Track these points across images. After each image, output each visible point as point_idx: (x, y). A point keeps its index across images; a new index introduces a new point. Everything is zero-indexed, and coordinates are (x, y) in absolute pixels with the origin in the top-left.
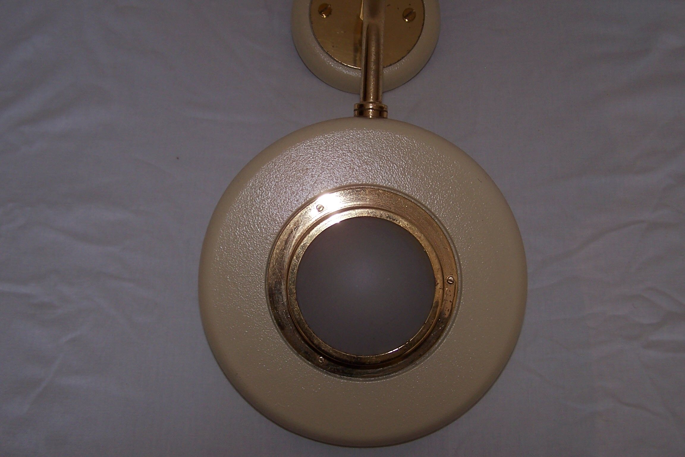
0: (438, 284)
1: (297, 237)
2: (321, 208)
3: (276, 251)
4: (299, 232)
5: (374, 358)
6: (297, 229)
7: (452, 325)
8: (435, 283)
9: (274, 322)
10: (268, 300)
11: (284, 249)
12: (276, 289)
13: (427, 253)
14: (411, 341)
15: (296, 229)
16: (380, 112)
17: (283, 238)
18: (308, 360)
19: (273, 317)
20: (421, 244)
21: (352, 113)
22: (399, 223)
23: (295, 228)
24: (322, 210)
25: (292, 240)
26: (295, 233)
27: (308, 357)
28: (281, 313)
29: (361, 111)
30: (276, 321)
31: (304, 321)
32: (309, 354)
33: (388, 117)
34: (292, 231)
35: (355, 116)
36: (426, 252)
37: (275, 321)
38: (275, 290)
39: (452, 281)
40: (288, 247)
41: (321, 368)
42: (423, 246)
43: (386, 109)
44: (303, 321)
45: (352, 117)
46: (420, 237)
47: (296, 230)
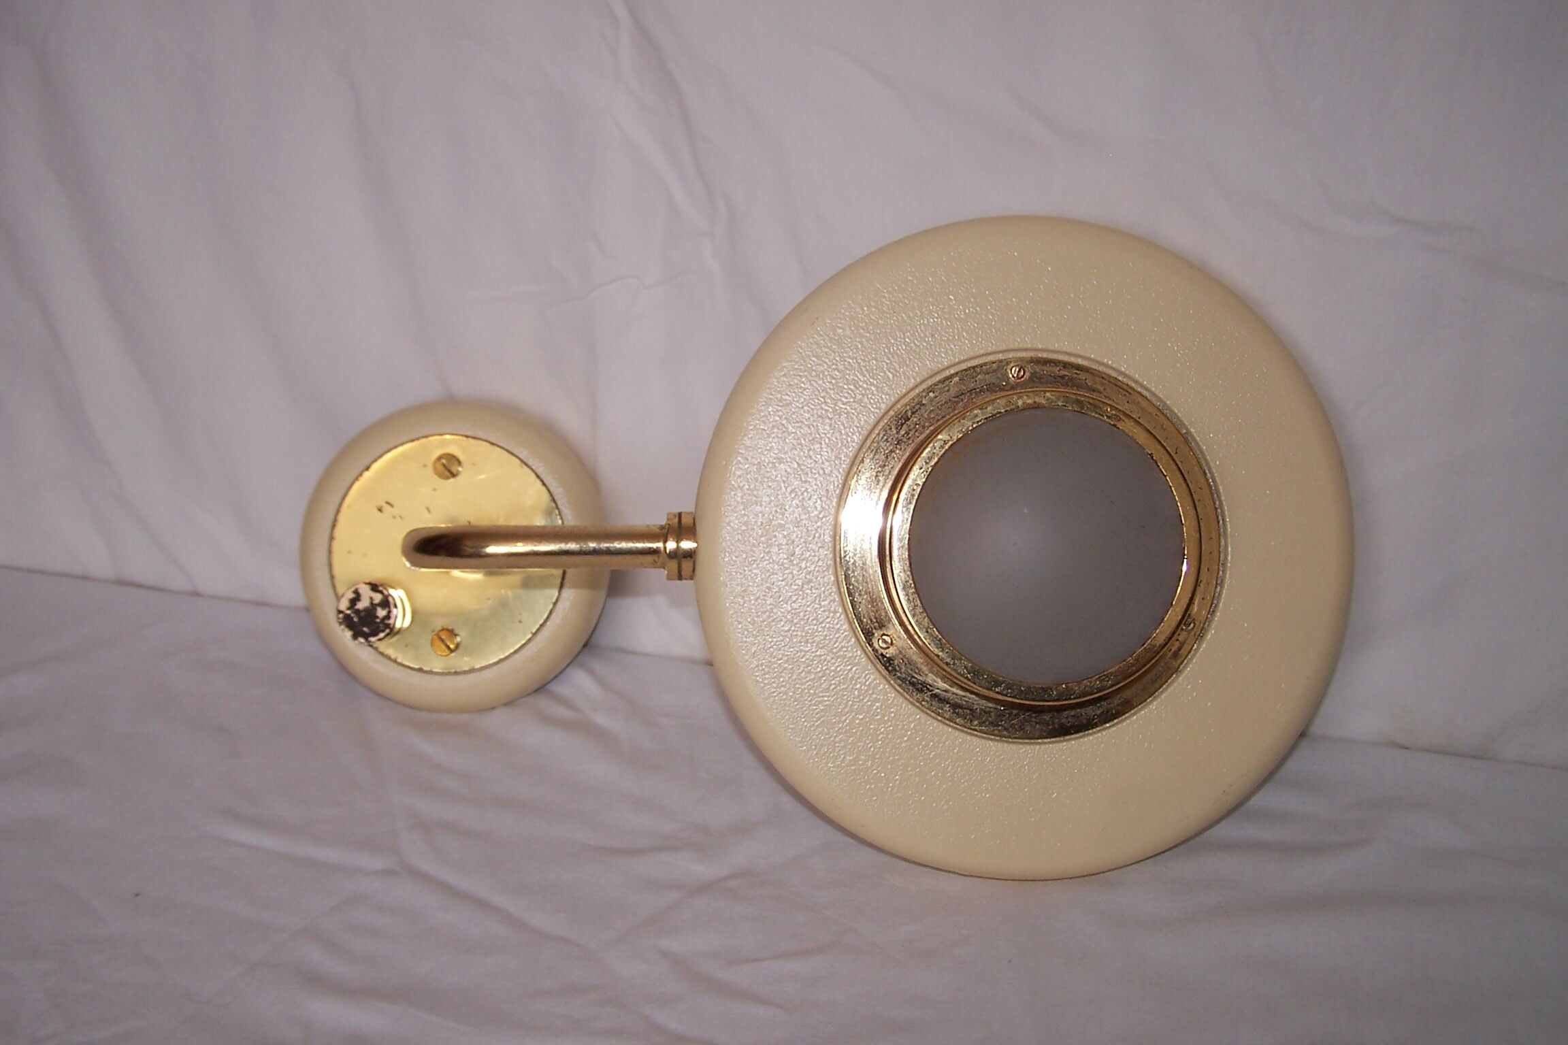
0: (1035, 402)
1: (945, 685)
2: (884, 639)
3: (976, 726)
4: (935, 682)
6: (930, 686)
7: (1107, 366)
9: (1117, 724)
10: (1073, 736)
11: (971, 710)
12: (1050, 723)
13: (976, 427)
15: (928, 686)
17: (949, 713)
19: (1108, 725)
20: (958, 440)
22: (919, 485)
23: (928, 689)
25: (953, 694)
26: (938, 689)
28: (1099, 710)
30: (1115, 719)
31: (1121, 665)
33: (691, 512)
34: (935, 694)
36: (974, 428)
37: (1115, 721)
38: (1053, 724)
39: (1019, 371)
40: (965, 701)
42: (961, 435)
43: (675, 516)
44: (1120, 667)
45: (696, 581)
46: (945, 441)
47: (931, 688)
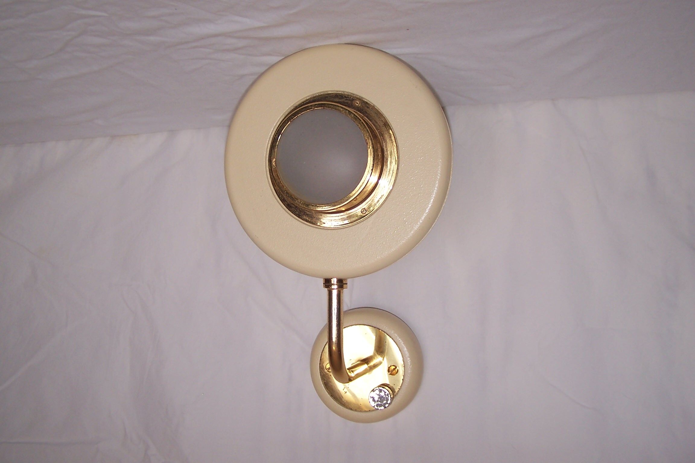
5: (313, 108)
8: (276, 162)
14: (289, 122)
16: (327, 283)
18: (367, 103)
21: (349, 281)
24: (362, 210)
27: (366, 104)
29: (341, 283)
32: (366, 107)
33: (323, 279)
35: (346, 279)
41: (357, 98)
43: (323, 286)
45: (348, 278)
